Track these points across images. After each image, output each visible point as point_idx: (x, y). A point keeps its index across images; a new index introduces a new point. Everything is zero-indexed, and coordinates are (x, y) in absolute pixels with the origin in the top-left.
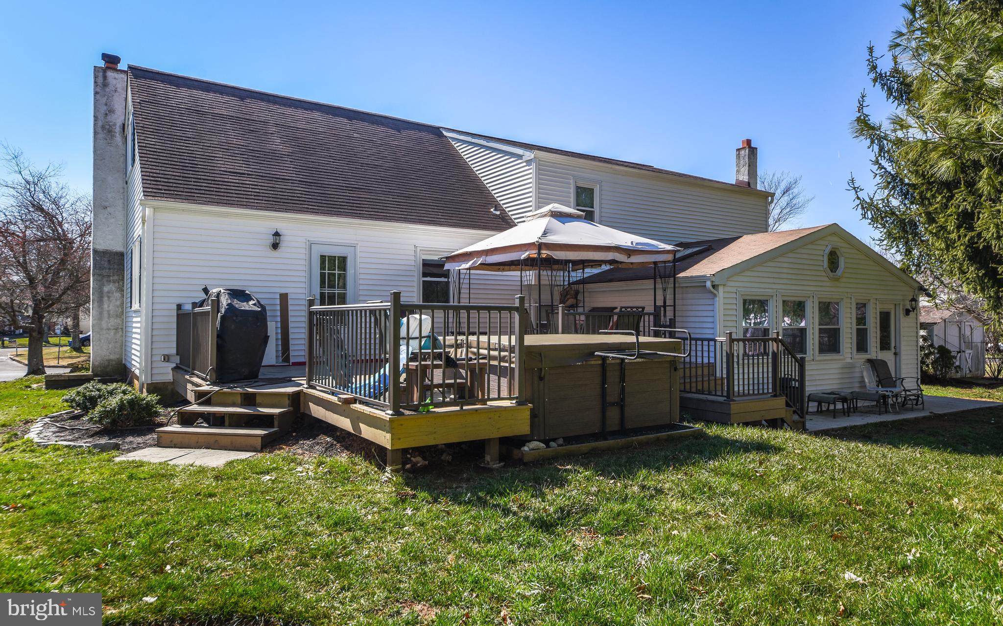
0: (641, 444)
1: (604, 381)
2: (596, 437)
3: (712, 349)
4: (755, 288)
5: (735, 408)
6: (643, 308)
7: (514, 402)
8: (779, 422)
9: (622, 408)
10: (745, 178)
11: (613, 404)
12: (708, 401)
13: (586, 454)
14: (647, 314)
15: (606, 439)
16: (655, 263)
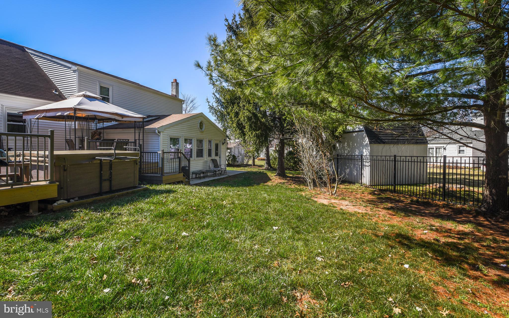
0: (119, 196)
1: (101, 170)
2: (96, 195)
3: (156, 156)
4: (174, 133)
5: (164, 178)
6: (128, 140)
7: (48, 182)
8: (181, 182)
9: (110, 181)
10: (175, 94)
11: (105, 180)
12: (154, 176)
13: (91, 203)
14: (130, 142)
15: (102, 195)
16: (135, 122)
